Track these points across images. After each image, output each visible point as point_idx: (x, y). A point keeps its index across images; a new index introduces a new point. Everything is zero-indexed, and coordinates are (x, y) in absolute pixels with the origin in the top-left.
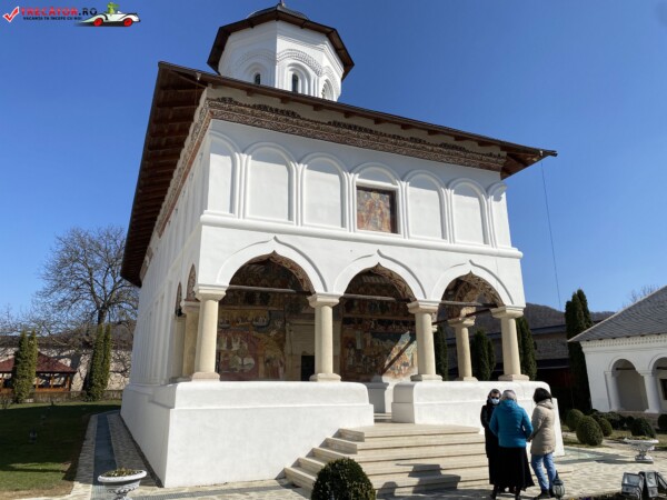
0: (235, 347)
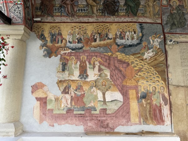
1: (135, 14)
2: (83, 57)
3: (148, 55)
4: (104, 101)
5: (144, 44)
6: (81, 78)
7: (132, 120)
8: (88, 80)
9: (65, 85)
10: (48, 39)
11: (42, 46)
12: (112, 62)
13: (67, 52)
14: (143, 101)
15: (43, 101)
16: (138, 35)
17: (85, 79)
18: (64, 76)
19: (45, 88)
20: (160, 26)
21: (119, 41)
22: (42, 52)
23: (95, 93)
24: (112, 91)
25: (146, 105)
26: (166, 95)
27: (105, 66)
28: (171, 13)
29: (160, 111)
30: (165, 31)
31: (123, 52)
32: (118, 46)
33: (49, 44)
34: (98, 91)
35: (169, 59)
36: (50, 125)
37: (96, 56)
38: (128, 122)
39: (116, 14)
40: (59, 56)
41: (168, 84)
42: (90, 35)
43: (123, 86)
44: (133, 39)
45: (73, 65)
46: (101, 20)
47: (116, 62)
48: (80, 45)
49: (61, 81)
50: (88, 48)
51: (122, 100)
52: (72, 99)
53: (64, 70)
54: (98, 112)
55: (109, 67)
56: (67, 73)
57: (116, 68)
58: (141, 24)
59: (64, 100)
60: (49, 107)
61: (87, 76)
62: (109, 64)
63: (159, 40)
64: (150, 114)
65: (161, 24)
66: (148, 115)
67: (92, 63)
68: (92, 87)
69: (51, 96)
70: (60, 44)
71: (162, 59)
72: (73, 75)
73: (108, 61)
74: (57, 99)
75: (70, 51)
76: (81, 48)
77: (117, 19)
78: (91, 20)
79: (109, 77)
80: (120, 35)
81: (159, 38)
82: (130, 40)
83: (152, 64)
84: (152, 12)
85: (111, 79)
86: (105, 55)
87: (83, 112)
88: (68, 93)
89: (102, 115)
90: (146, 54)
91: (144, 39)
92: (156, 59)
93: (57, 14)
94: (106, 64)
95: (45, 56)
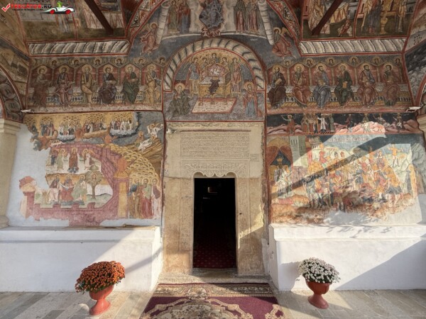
0: (83, 168)
1: (132, 102)
2: (74, 149)
3: (144, 145)
4: (94, 196)
5: (140, 134)
6: (71, 172)
7: (119, 214)
8: (78, 173)
9: (53, 179)
10: (40, 131)
11: (33, 138)
12: (104, 154)
13: (58, 144)
14: (133, 194)
15: (31, 196)
16: (134, 124)
17: (75, 172)
18: (53, 169)
19: (34, 183)
20: (160, 114)
21: (114, 131)
22: (32, 145)
23: (84, 187)
24: (102, 184)
25: (136, 198)
26: (159, 188)
27: (97, 158)
28: (174, 99)
29: (150, 204)
30: (167, 119)
31: (116, 143)
32: (112, 136)
33: (40, 136)
34: (88, 185)
35: (168, 149)
36: (36, 220)
37: (88, 148)
38: (114, 216)
39: (112, 102)
40: (49, 148)
41: (163, 176)
42: (82, 125)
43: (114, 179)
44: (128, 128)
45: (63, 158)
46: (95, 109)
47: (108, 154)
48: (71, 136)
49: (49, 175)
50: (80, 139)
51: (112, 194)
52: (60, 193)
53: (53, 163)
54: (85, 206)
55: (100, 159)
56: (56, 166)
57: (108, 160)
58: (138, 112)
59: (51, 195)
60: (36, 201)
61: (77, 169)
62: (101, 156)
63: (158, 129)
64: (138, 207)
65: (162, 111)
66: (136, 208)
67: (83, 155)
68: (81, 181)
69: (39, 191)
70: (51, 136)
71: (159, 150)
72: (62, 168)
73: (100, 153)
74: (45, 194)
75: (60, 143)
76: (73, 140)
77: (112, 108)
78: (85, 109)
79: (100, 170)
80: (116, 124)
81: (158, 127)
82: (125, 131)
83: (148, 155)
84: (152, 99)
85: (102, 171)
86: (97, 147)
87: (70, 207)
88: (56, 187)
89: (90, 209)
90: (141, 144)
91: (140, 128)
92: (152, 150)
93: (50, 104)
94: (98, 156)
95: (35, 149)
